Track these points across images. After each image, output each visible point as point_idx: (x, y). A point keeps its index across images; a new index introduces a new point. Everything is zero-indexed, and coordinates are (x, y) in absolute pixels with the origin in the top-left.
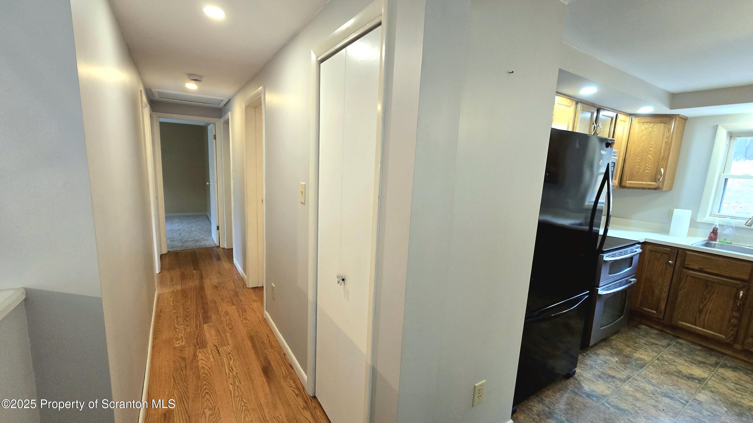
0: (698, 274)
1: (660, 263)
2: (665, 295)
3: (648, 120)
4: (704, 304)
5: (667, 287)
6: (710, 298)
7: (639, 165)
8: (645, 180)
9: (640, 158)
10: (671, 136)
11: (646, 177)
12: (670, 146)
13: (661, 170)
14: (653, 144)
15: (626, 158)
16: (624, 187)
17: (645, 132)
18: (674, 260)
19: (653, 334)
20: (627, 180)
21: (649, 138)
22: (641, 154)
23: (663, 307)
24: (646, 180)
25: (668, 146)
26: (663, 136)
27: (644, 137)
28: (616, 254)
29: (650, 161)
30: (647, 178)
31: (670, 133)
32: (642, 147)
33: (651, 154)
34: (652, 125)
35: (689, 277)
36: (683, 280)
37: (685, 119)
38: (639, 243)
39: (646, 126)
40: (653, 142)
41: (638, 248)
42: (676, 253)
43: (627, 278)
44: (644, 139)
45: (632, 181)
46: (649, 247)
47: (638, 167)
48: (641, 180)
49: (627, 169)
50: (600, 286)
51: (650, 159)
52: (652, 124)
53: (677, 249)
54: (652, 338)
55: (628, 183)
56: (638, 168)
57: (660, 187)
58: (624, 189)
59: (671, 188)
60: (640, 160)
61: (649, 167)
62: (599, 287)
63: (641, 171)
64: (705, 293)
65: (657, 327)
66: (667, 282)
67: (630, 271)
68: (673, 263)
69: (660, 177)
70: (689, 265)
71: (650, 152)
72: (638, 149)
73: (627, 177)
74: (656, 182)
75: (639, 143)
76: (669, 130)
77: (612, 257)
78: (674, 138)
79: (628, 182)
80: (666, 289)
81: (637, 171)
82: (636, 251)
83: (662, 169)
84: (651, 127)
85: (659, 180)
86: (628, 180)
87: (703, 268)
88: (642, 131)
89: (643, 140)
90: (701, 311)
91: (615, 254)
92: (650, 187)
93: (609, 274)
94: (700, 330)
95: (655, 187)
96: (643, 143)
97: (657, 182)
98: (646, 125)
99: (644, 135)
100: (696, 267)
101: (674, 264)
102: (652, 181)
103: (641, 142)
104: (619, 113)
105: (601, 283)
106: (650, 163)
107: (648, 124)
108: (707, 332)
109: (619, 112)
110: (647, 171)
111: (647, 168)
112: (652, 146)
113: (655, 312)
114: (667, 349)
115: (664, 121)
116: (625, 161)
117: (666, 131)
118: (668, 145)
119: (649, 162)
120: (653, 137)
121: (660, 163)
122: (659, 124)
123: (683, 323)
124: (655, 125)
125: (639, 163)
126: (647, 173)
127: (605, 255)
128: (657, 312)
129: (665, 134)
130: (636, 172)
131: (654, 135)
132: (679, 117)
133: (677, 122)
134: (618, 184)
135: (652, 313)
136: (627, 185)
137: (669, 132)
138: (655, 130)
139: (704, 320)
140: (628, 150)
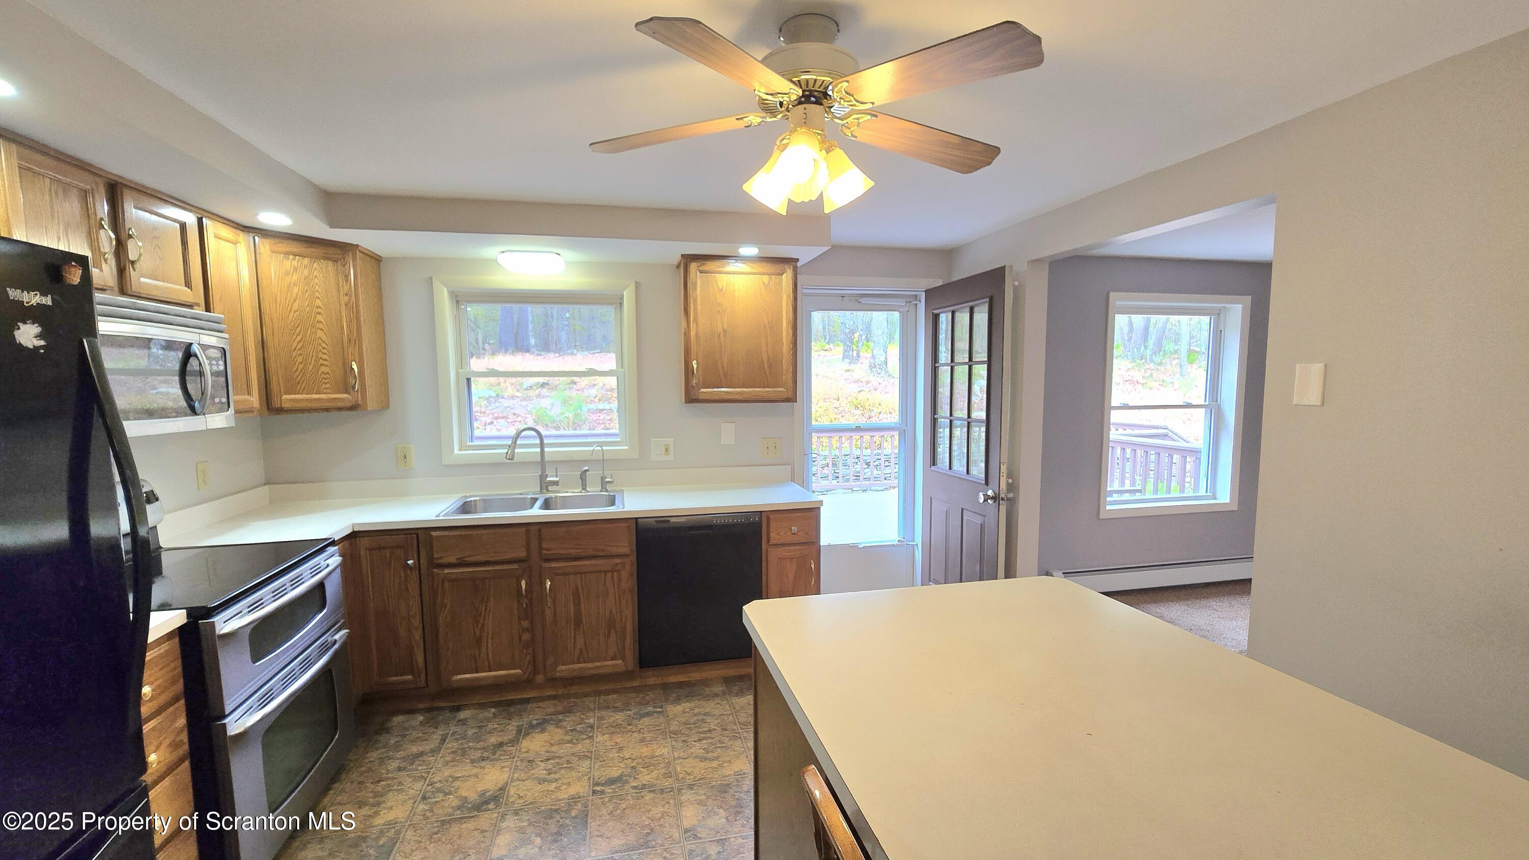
0: (459, 571)
1: (392, 571)
2: (417, 635)
3: (295, 247)
4: (480, 625)
5: (418, 617)
6: (486, 609)
7: (301, 354)
8: (324, 390)
9: (299, 338)
10: (353, 288)
11: (326, 384)
12: (358, 312)
13: (353, 367)
14: (320, 307)
15: (265, 338)
16: (280, 411)
17: (295, 277)
18: (416, 556)
19: (414, 728)
20: (282, 391)
21: (307, 291)
22: (298, 329)
23: (420, 659)
24: (326, 389)
25: (353, 312)
26: (339, 291)
27: (296, 290)
28: (262, 599)
29: (324, 345)
30: (328, 386)
31: (351, 285)
32: (297, 313)
33: (321, 329)
34: (306, 261)
35: (447, 584)
36: (440, 591)
37: (376, 260)
38: (333, 543)
39: (294, 262)
40: (318, 302)
41: (333, 555)
42: (415, 542)
43: (325, 637)
44: (297, 295)
45: (295, 394)
46: (364, 542)
47: (300, 359)
48: (315, 391)
49: (272, 366)
50: (227, 712)
51: (324, 342)
52: (306, 259)
53: (415, 532)
54: (413, 741)
55: (287, 399)
56: (301, 363)
57: (360, 402)
58: (278, 417)
59: (385, 405)
60: (300, 345)
61: (325, 360)
62: (225, 717)
63: (310, 369)
64: (477, 605)
65: (421, 706)
66: (415, 610)
67: (327, 619)
68: (414, 563)
69: (354, 382)
70: (441, 558)
71: (320, 326)
72: (291, 318)
73: (279, 384)
74: (350, 394)
75: (287, 302)
76: (347, 277)
77: (249, 612)
78: (361, 297)
79: (285, 397)
80: (416, 622)
81: (300, 369)
82: (328, 566)
83: (353, 363)
84: (306, 267)
85: (354, 387)
86: (286, 393)
87: (464, 557)
88: (287, 274)
89: (294, 295)
90: (479, 640)
91: (259, 598)
92: (339, 405)
93: (254, 662)
94: (486, 678)
95: (349, 405)
96: (297, 303)
97: (352, 392)
98: (294, 259)
99: (295, 284)
100: (452, 559)
101: (417, 563)
102: (339, 392)
103: (292, 300)
104: (206, 217)
105: (228, 703)
106: (325, 351)
107: (297, 257)
108: (495, 676)
109: (205, 214)
110: (323, 369)
111: (321, 362)
112: (319, 310)
113: (410, 677)
114: (440, 755)
115: (332, 256)
116: (265, 346)
117: (340, 279)
118: (353, 309)
119: (324, 348)
120: (317, 291)
121: (346, 350)
122: (322, 261)
123: (459, 677)
124: (314, 262)
125: (300, 349)
126: (325, 374)
127: (218, 620)
128: (413, 675)
129: (341, 285)
130: (298, 372)
131: (317, 286)
132: (360, 251)
133: (359, 261)
134: (261, 404)
135: (404, 682)
136: (286, 405)
137: (347, 281)
138: (316, 273)
139: (487, 654)
140: (266, 318)
